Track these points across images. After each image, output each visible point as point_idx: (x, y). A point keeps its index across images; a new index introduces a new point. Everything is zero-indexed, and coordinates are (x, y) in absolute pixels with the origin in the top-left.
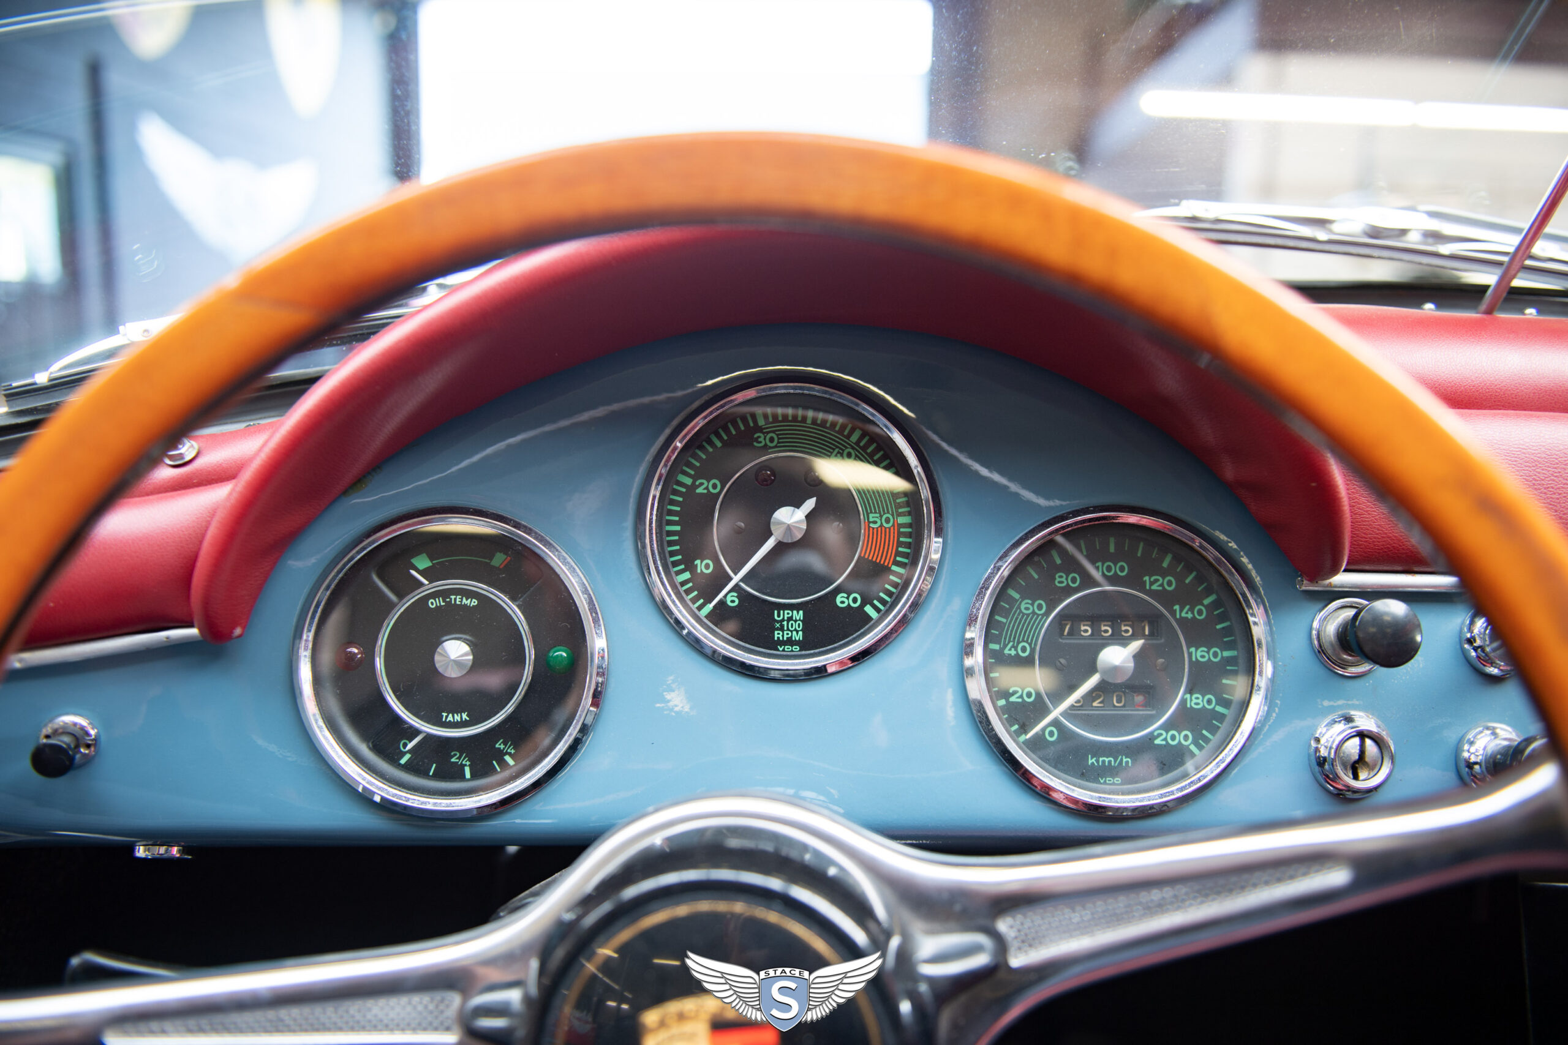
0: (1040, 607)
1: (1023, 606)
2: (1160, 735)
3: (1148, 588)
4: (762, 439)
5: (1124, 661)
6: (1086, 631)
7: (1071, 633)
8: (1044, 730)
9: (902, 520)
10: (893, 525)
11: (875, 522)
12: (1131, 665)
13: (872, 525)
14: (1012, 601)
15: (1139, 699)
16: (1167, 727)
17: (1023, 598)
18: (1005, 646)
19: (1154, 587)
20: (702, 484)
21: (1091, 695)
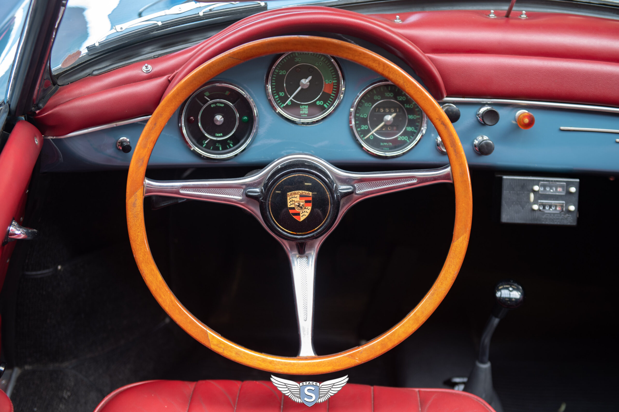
0: (370, 105)
1: (366, 104)
2: (399, 137)
3: (398, 99)
4: (297, 60)
5: (391, 119)
6: (382, 111)
7: (378, 111)
8: (369, 136)
9: (334, 81)
10: (332, 83)
11: (327, 82)
12: (392, 120)
13: (326, 83)
14: (363, 103)
15: (395, 128)
16: (401, 135)
17: (366, 102)
18: (360, 115)
19: (400, 99)
20: (281, 72)
21: (382, 128)
